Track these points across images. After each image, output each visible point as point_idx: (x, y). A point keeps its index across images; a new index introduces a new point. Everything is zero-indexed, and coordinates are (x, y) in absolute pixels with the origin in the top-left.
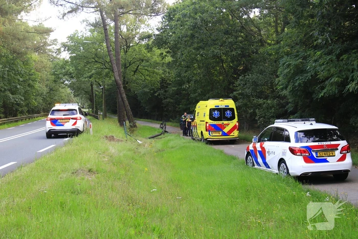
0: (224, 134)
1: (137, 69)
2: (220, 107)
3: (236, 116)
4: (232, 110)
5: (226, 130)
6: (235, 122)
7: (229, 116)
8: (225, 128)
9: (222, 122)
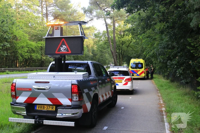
0: (138, 75)
1: (129, 46)
2: (136, 62)
3: (144, 67)
4: (142, 64)
5: (138, 73)
6: (143, 69)
7: (140, 67)
8: (138, 72)
9: (137, 69)
